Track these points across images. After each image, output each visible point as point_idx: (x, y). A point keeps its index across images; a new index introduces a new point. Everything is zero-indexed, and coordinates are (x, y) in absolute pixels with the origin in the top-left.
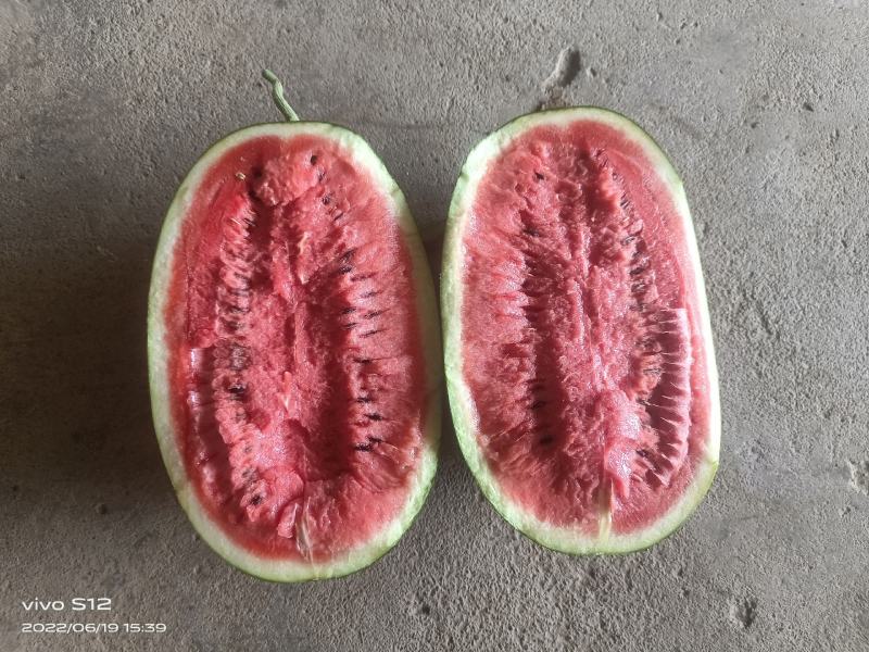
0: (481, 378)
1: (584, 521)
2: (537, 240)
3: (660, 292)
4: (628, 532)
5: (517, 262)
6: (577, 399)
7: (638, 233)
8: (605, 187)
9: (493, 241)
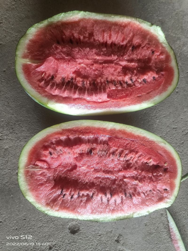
0: (81, 24)
1: (28, 54)
2: (131, 48)
3: (113, 90)
4: (23, 69)
5: (123, 41)
6: (73, 51)
7: (134, 85)
8: (151, 72)
9: (129, 34)
